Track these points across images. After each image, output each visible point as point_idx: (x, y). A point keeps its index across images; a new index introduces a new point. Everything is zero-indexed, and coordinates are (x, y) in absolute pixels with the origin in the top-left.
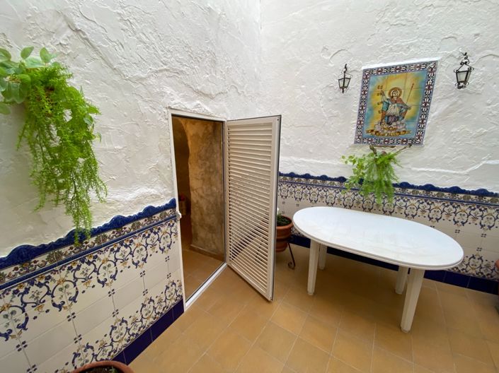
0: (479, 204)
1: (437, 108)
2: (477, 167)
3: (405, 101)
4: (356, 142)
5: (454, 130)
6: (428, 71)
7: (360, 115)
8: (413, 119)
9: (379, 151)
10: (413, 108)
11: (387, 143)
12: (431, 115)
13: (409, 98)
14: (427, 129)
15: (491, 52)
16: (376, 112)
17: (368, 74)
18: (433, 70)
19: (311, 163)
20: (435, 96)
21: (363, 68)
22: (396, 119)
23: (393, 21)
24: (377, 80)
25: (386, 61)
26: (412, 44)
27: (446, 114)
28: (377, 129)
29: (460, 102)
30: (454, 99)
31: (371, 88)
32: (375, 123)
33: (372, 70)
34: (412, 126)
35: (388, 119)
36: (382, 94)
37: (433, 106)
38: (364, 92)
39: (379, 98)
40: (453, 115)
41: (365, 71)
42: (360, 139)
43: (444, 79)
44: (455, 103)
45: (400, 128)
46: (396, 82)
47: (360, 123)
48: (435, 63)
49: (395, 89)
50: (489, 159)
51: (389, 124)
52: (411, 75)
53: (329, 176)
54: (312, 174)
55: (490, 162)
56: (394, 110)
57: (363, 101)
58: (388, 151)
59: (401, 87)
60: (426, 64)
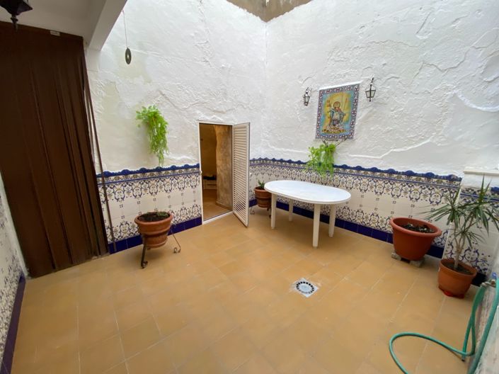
0: (390, 180)
1: (361, 114)
2: (387, 154)
3: (342, 110)
4: (316, 138)
5: (372, 129)
6: (354, 90)
7: (318, 120)
8: (347, 121)
9: (329, 143)
10: (347, 115)
11: (333, 139)
12: (358, 119)
13: (344, 108)
14: (356, 128)
15: (393, 75)
16: (327, 118)
17: (322, 93)
18: (357, 90)
19: (292, 153)
20: (359, 106)
21: (320, 89)
22: (338, 122)
23: (337, 59)
24: (328, 97)
25: (332, 85)
26: (347, 73)
27: (367, 117)
28: (328, 129)
29: (375, 110)
30: (371, 108)
31: (323, 102)
32: (326, 125)
33: (324, 90)
34: (347, 126)
35: (334, 122)
36: (330, 106)
37: (358, 113)
38: (320, 105)
39: (328, 109)
40: (370, 119)
41: (321, 91)
42: (319, 136)
43: (363, 97)
44: (371, 111)
45: (341, 128)
46: (337, 98)
47: (318, 125)
48: (358, 85)
49: (337, 103)
50: (395, 148)
51: (334, 125)
52: (345, 93)
53: (302, 161)
54: (293, 160)
55: (395, 150)
56: (336, 116)
57: (320, 110)
58: (334, 143)
59: (340, 101)
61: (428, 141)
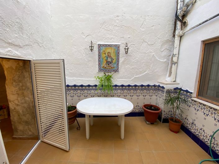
2: (133, 78)
4: (99, 71)
5: (126, 67)
6: (117, 47)
7: (99, 61)
8: (115, 63)
9: (107, 74)
11: (109, 71)
12: (120, 62)
14: (119, 66)
15: (133, 43)
16: (104, 60)
17: (100, 46)
18: (119, 47)
20: (120, 56)
21: (98, 43)
22: (111, 63)
23: (106, 28)
24: (103, 49)
27: (124, 62)
28: (105, 66)
31: (101, 51)
35: (108, 63)
36: (105, 54)
37: (120, 59)
38: (99, 53)
42: (100, 70)
43: (122, 51)
44: (125, 58)
45: (112, 66)
47: (99, 64)
48: (119, 45)
49: (109, 53)
50: (136, 75)
51: (109, 65)
52: (113, 48)
53: (91, 85)
55: (136, 76)
57: (99, 56)
60: (117, 45)
61: (147, 72)
